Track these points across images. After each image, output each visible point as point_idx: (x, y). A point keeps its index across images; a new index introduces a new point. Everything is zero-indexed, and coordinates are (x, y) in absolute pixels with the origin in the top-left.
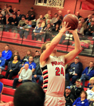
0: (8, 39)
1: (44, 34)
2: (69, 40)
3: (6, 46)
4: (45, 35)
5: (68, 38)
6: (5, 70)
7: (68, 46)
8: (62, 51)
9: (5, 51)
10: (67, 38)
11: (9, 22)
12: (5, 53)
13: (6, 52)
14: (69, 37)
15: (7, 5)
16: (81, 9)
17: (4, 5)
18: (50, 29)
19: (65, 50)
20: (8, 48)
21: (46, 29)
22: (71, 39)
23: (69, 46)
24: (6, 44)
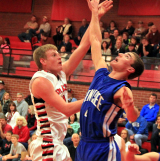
0: (151, 83)
3: (152, 96)
6: (148, 140)
9: (149, 104)
11: (148, 53)
12: (149, 108)
13: (151, 107)
15: (142, 23)
17: (138, 23)
20: (154, 99)
24: (151, 93)
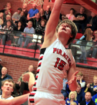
1: (3, 34)
2: (37, 43)
4: (4, 37)
5: (36, 41)
7: (35, 51)
8: (28, 57)
10: (34, 41)
14: (37, 39)
16: (51, 1)
18: (10, 28)
19: (32, 55)
21: (5, 28)
22: (40, 41)
23: (37, 51)
